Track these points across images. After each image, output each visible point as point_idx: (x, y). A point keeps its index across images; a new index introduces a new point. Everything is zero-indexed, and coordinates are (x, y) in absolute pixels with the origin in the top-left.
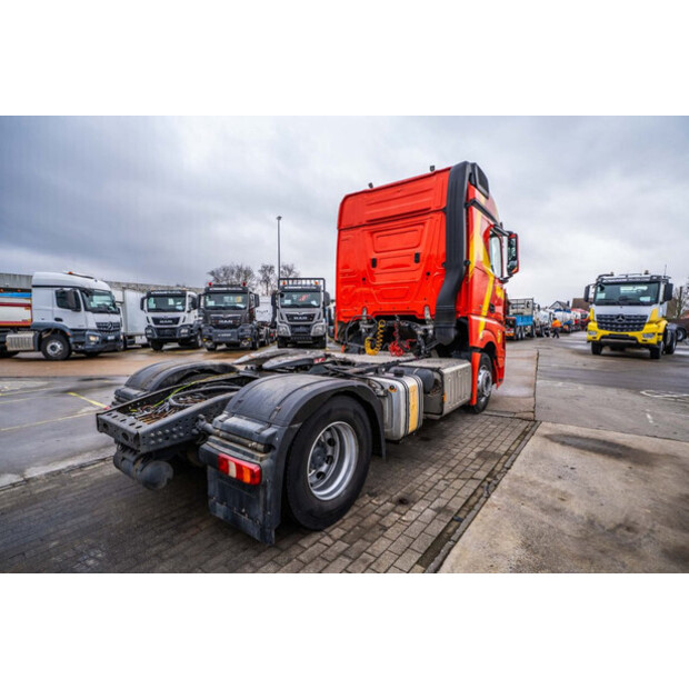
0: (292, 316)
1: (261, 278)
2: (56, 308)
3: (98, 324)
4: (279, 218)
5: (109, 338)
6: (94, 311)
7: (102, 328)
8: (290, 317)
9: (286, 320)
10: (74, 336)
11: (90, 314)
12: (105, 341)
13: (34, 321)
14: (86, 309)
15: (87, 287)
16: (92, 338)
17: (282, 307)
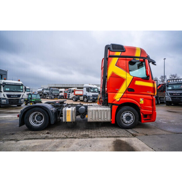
0: (173, 93)
1: (160, 80)
2: (86, 92)
3: (92, 95)
4: (165, 59)
5: (95, 98)
6: (92, 92)
7: (93, 96)
8: (171, 94)
9: (169, 95)
10: (88, 97)
11: (91, 93)
12: (94, 99)
13: (84, 94)
14: (90, 92)
15: (91, 87)
16: (91, 98)
17: (167, 90)
